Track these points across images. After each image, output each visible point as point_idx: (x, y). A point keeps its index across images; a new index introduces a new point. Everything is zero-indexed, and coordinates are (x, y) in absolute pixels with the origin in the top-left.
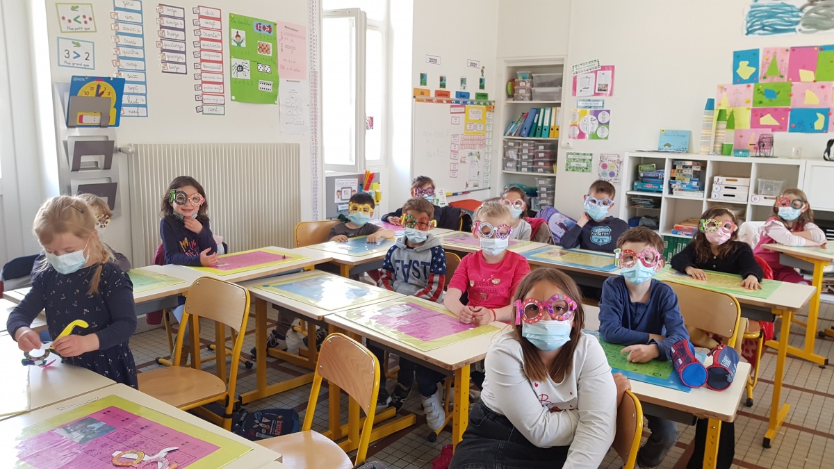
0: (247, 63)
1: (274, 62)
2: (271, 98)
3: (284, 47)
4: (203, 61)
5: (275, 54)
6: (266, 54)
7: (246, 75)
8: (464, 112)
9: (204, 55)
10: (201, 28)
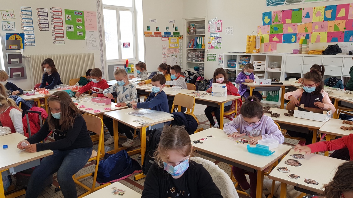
0: (72, 26)
1: (83, 25)
2: (83, 37)
3: (87, 20)
4: (55, 26)
5: (84, 22)
6: (80, 22)
7: (72, 30)
8: (168, 40)
9: (55, 24)
10: (54, 15)
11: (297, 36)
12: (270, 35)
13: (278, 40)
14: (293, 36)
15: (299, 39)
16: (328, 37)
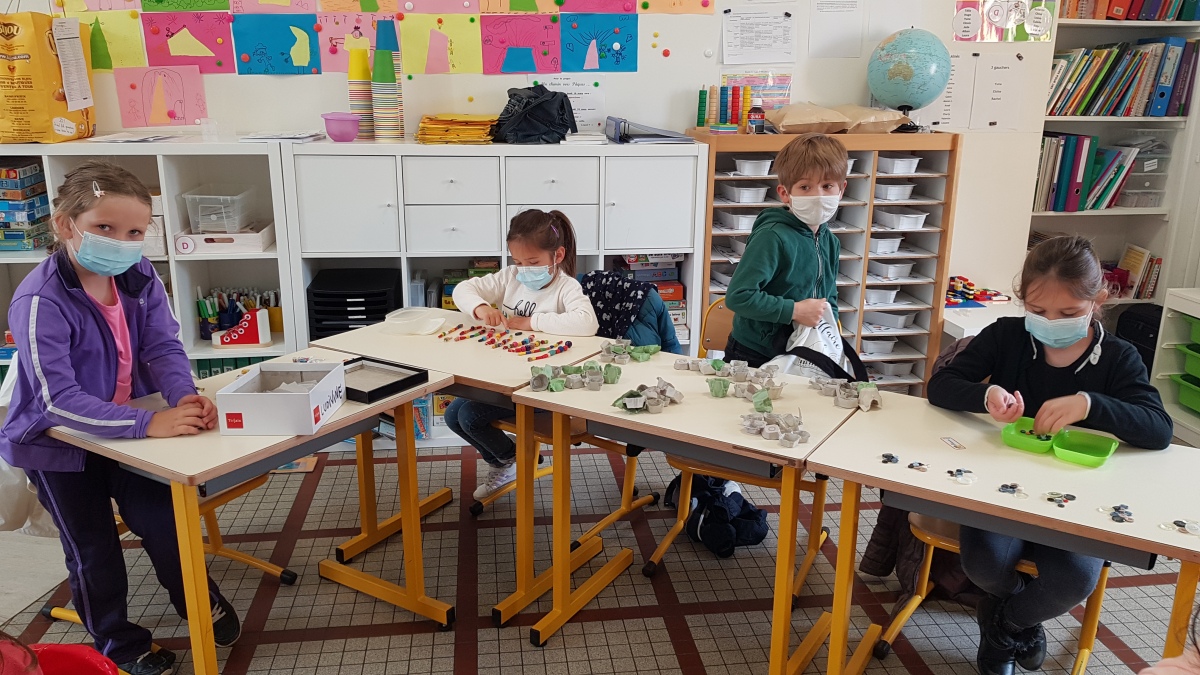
11: (319, 29)
12: (148, 21)
13: (202, 51)
14: (295, 31)
15: (334, 51)
16: (485, 41)
